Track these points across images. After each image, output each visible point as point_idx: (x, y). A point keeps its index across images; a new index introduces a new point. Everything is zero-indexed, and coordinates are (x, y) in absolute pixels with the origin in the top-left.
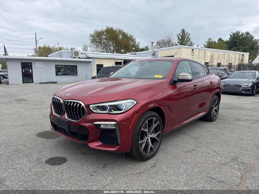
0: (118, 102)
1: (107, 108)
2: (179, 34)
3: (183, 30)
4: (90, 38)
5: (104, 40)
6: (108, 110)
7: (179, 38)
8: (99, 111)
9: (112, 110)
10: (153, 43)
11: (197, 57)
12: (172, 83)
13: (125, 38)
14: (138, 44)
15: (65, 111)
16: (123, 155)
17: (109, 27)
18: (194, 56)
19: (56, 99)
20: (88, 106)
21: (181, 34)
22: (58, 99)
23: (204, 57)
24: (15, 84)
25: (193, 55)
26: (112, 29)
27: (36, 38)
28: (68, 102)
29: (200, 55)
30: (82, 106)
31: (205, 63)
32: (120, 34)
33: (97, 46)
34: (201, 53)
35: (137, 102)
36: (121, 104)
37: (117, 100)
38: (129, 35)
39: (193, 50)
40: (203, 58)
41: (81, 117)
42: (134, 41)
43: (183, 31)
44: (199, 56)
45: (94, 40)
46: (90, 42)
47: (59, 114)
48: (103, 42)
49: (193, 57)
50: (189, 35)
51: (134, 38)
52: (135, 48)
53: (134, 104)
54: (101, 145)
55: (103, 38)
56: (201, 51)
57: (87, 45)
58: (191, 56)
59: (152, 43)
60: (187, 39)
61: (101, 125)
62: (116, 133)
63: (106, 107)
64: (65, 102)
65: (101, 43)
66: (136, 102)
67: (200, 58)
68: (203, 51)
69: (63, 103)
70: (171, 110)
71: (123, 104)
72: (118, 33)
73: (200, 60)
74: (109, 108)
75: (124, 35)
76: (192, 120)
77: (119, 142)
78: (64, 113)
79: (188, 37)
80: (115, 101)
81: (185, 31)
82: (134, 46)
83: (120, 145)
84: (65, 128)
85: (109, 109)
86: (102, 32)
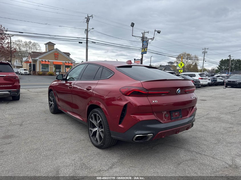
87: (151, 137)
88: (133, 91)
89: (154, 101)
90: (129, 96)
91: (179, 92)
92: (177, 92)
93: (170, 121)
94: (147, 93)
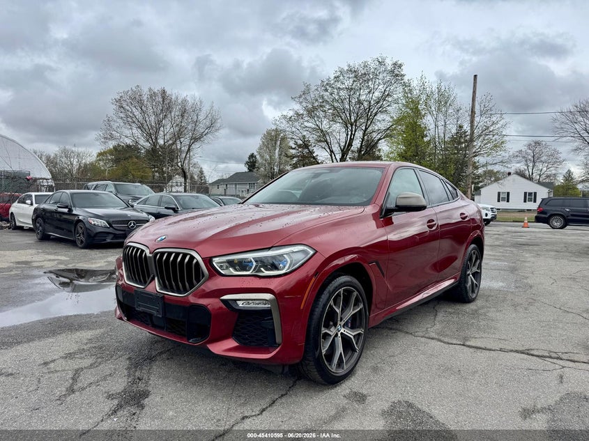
0: (277, 250)
1: (250, 264)
6: (253, 268)
8: (233, 271)
9: (262, 269)
12: (383, 213)
15: (155, 274)
16: (287, 369)
19: (134, 248)
20: (208, 261)
22: (138, 249)
28: (162, 254)
30: (195, 261)
35: (314, 251)
36: (282, 255)
37: (272, 247)
41: (192, 286)
47: (140, 281)
53: (309, 256)
54: (237, 347)
61: (238, 302)
62: (272, 319)
63: (249, 262)
64: (157, 253)
66: (312, 252)
69: (151, 255)
70: (385, 273)
71: (285, 256)
74: (255, 264)
76: (427, 295)
77: (279, 339)
78: (153, 279)
80: (269, 249)
83: (279, 345)
84: (155, 312)
85: (256, 266)
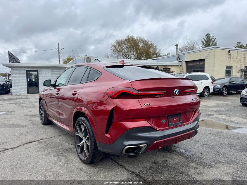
2: (204, 39)
3: (208, 34)
4: (111, 48)
5: (125, 49)
7: (203, 43)
10: (178, 45)
11: (234, 59)
13: (146, 46)
14: (160, 51)
17: (129, 36)
18: (232, 59)
21: (205, 39)
23: (244, 59)
24: (18, 94)
25: (230, 58)
26: (132, 37)
27: (59, 49)
29: (239, 57)
31: (245, 67)
32: (141, 42)
33: (118, 55)
34: (240, 55)
38: (149, 43)
39: (229, 51)
40: (243, 61)
42: (155, 48)
43: (208, 36)
44: (237, 59)
45: (115, 50)
46: (111, 52)
48: (124, 51)
49: (230, 60)
50: (215, 40)
51: (155, 45)
52: (156, 55)
55: (124, 47)
56: (240, 52)
57: (108, 54)
58: (227, 59)
59: (176, 45)
60: (213, 44)
65: (122, 52)
67: (239, 62)
68: (243, 53)
72: (139, 42)
73: (239, 63)
75: (145, 43)
79: (214, 42)
81: (210, 35)
82: (155, 53)
86: (123, 41)
87: (145, 148)
88: (120, 93)
89: (146, 104)
90: (116, 98)
91: (177, 93)
92: (175, 93)
93: (167, 128)
94: (137, 95)
